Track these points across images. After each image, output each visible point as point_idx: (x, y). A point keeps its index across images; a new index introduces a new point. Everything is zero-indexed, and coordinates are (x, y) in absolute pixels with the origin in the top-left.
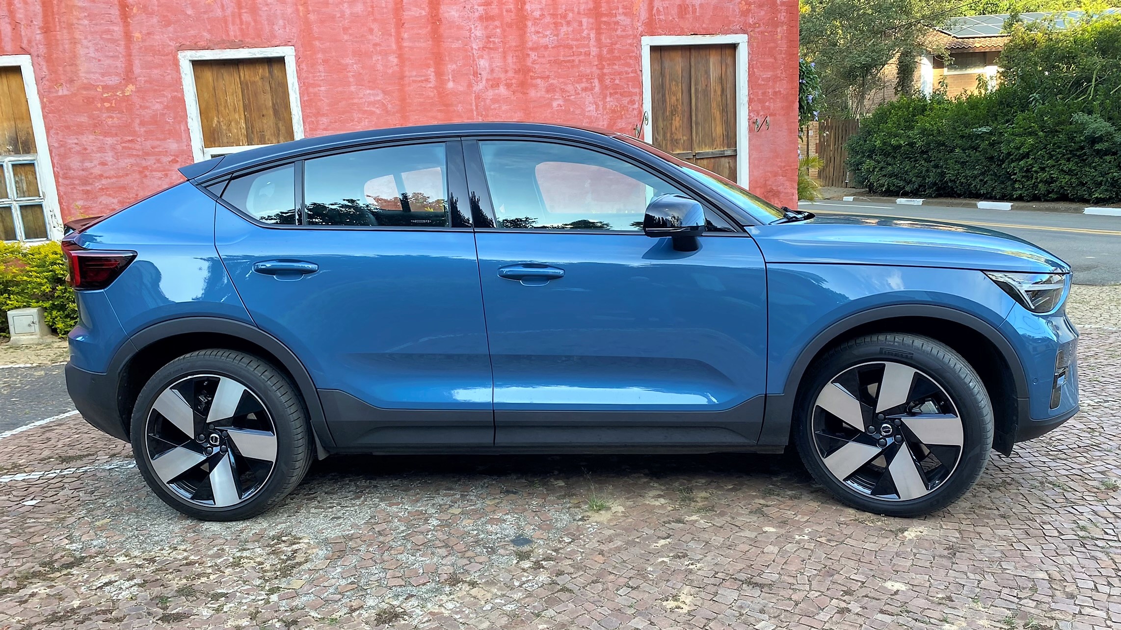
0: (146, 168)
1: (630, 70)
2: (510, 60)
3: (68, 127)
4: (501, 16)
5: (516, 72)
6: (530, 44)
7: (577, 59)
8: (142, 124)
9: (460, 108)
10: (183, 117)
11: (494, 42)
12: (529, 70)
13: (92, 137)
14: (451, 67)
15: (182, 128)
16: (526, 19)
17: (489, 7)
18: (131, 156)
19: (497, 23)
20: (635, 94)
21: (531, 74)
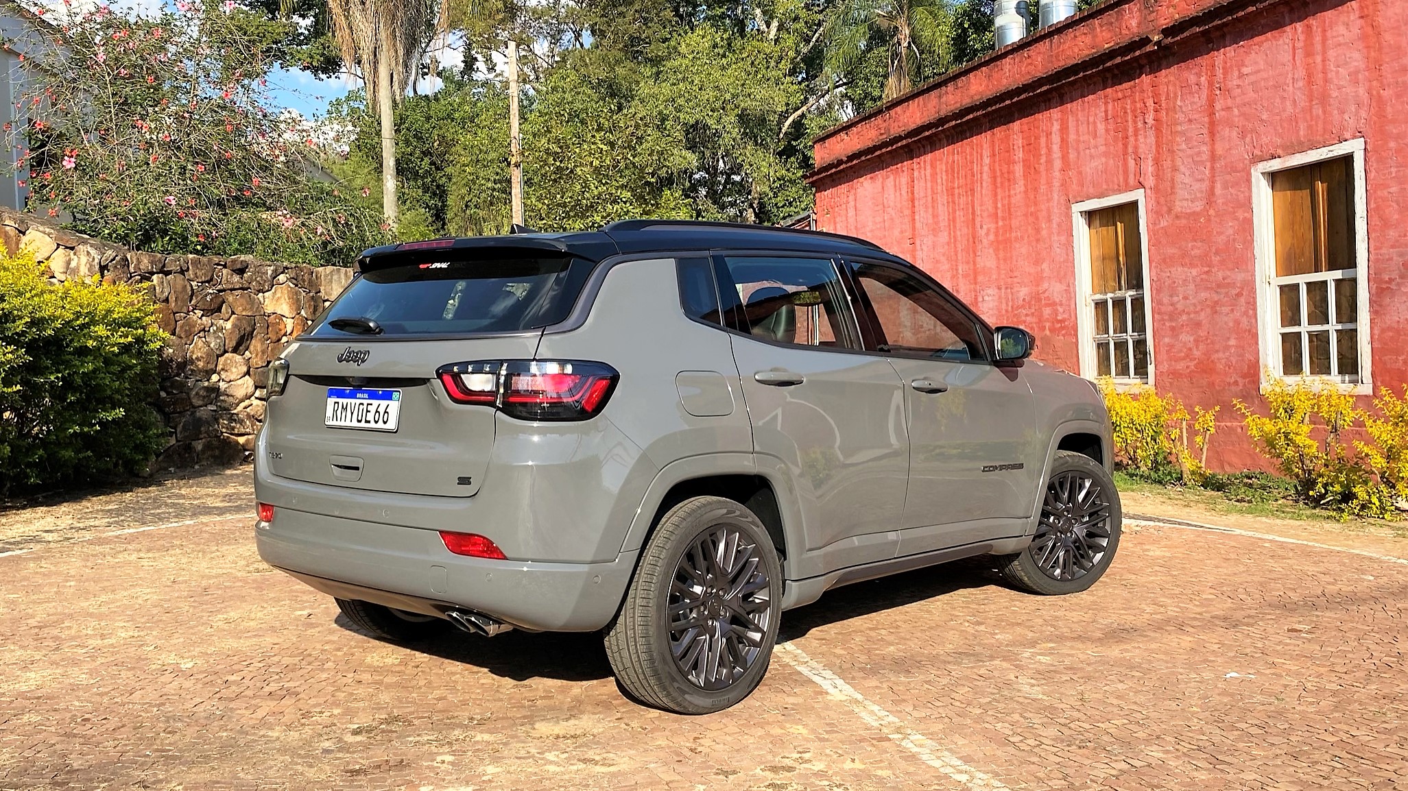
0: (1217, 302)
3: (1164, 260)
8: (1216, 253)
13: (1179, 269)
18: (1207, 288)
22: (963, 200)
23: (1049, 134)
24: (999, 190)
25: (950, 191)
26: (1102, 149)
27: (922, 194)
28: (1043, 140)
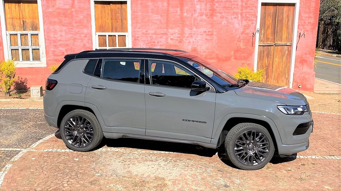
0: (76, 38)
1: (253, 11)
2: (208, 6)
3: (51, 23)
5: (210, 10)
6: (216, 1)
7: (233, 6)
8: (76, 22)
9: (188, 23)
10: (89, 21)
13: (58, 27)
14: (186, 8)
15: (89, 25)
18: (71, 34)
20: (254, 20)
21: (215, 11)
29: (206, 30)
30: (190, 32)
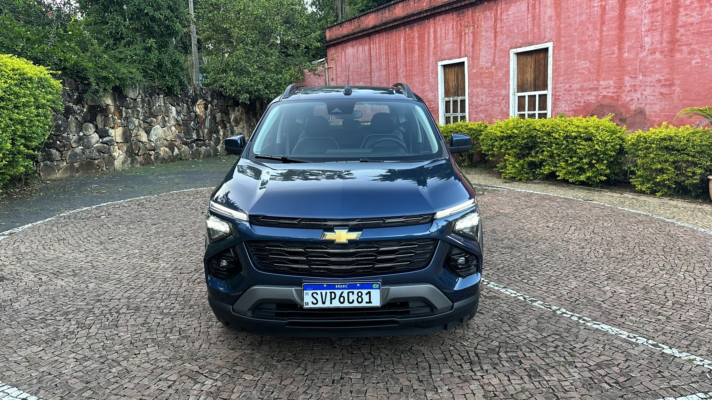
2: (665, 36)
3: (474, 85)
4: (662, 8)
5: (668, 42)
6: (680, 23)
9: (629, 68)
11: (656, 25)
12: (677, 41)
13: (480, 89)
14: (627, 44)
15: (508, 84)
16: (680, 7)
17: (655, 4)
18: (490, 96)
19: (660, 13)
21: (679, 43)
22: (392, 58)
23: (429, 33)
24: (407, 55)
25: (387, 54)
26: (451, 40)
27: (374, 54)
28: (426, 35)
29: (661, 78)
30: (633, 84)
